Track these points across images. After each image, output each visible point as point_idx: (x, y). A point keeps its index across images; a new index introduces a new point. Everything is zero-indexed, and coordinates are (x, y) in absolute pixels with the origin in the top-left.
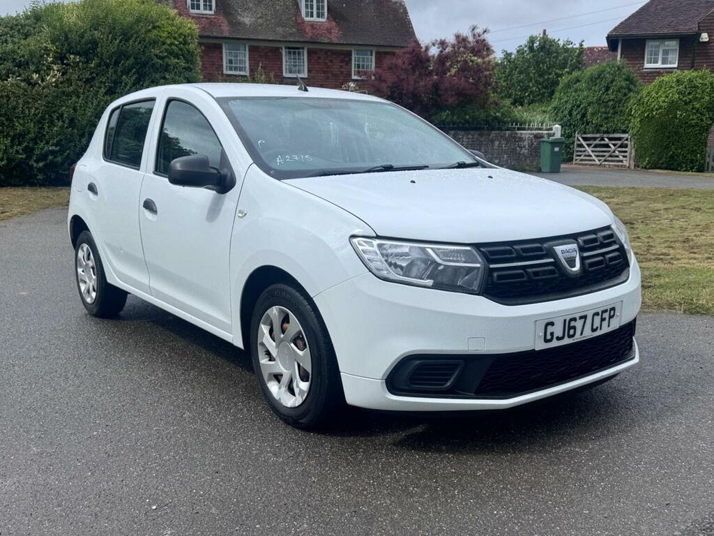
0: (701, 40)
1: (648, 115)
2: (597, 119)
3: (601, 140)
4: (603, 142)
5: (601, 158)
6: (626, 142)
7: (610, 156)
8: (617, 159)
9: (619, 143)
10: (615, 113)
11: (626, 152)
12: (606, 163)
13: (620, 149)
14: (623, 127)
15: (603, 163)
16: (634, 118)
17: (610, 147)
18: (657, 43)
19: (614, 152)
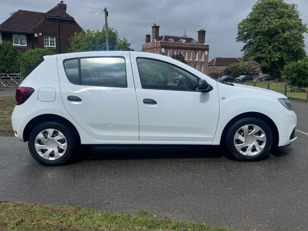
0: (35, 36)
1: (29, 66)
2: (3, 67)
3: (5, 76)
4: (6, 77)
5: (7, 84)
6: (19, 77)
7: (11, 83)
8: (16, 84)
9: (15, 77)
10: (12, 64)
11: (20, 81)
12: (10, 86)
13: (16, 80)
14: (16, 71)
15: (8, 86)
16: (22, 67)
17: (11, 79)
18: (17, 36)
19: (13, 81)
